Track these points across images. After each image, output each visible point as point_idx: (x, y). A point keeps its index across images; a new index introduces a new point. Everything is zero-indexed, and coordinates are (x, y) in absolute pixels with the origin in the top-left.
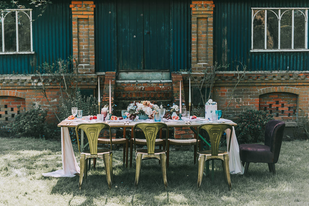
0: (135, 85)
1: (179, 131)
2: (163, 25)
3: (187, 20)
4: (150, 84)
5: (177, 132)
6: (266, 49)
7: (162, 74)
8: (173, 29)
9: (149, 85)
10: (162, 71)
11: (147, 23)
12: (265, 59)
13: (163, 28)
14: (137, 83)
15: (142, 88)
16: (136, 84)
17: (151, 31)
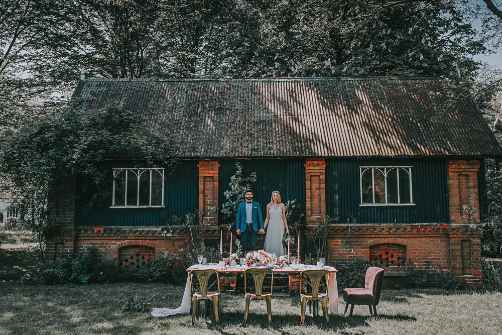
6: (374, 203)
8: (289, 186)
11: (266, 180)
12: (374, 212)
13: (280, 184)
17: (269, 188)
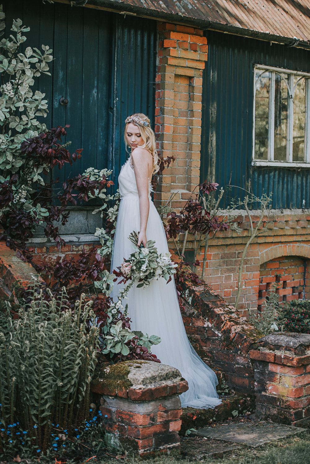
0: (44, 249)
1: (301, 379)
2: (96, 85)
3: (148, 80)
4: (77, 246)
5: (299, 380)
6: (273, 159)
7: (87, 218)
8: (120, 99)
9: (75, 249)
10: (87, 210)
11: (61, 74)
12: (274, 182)
13: (95, 91)
14: (48, 244)
15: (59, 258)
16: (47, 248)
17: (69, 100)
